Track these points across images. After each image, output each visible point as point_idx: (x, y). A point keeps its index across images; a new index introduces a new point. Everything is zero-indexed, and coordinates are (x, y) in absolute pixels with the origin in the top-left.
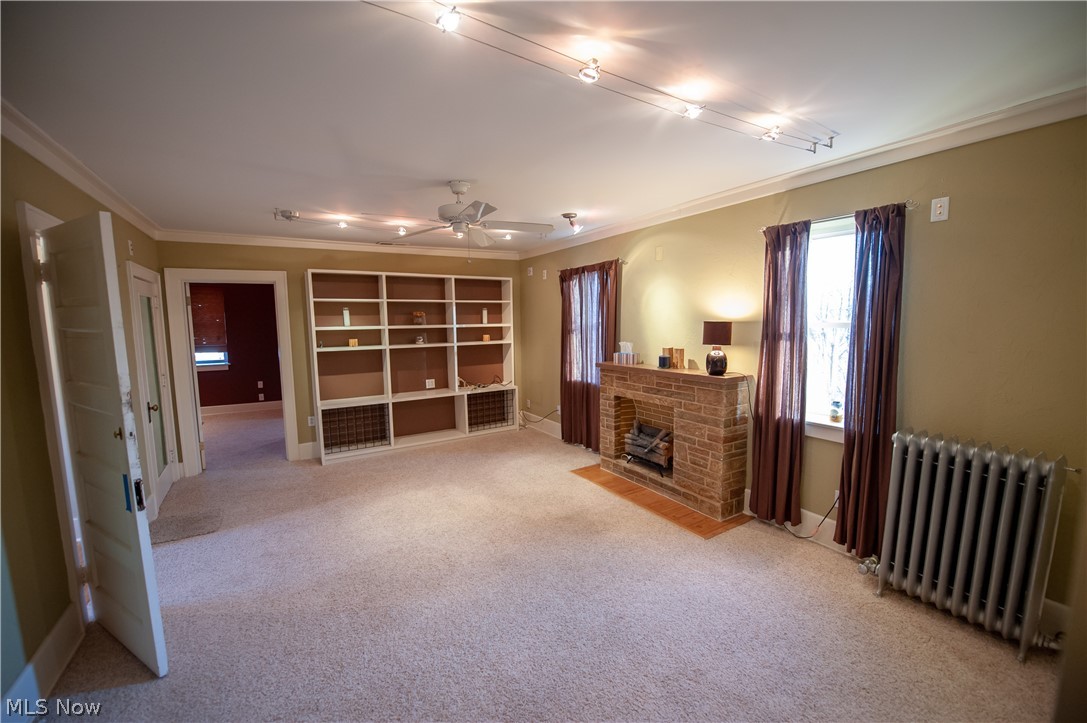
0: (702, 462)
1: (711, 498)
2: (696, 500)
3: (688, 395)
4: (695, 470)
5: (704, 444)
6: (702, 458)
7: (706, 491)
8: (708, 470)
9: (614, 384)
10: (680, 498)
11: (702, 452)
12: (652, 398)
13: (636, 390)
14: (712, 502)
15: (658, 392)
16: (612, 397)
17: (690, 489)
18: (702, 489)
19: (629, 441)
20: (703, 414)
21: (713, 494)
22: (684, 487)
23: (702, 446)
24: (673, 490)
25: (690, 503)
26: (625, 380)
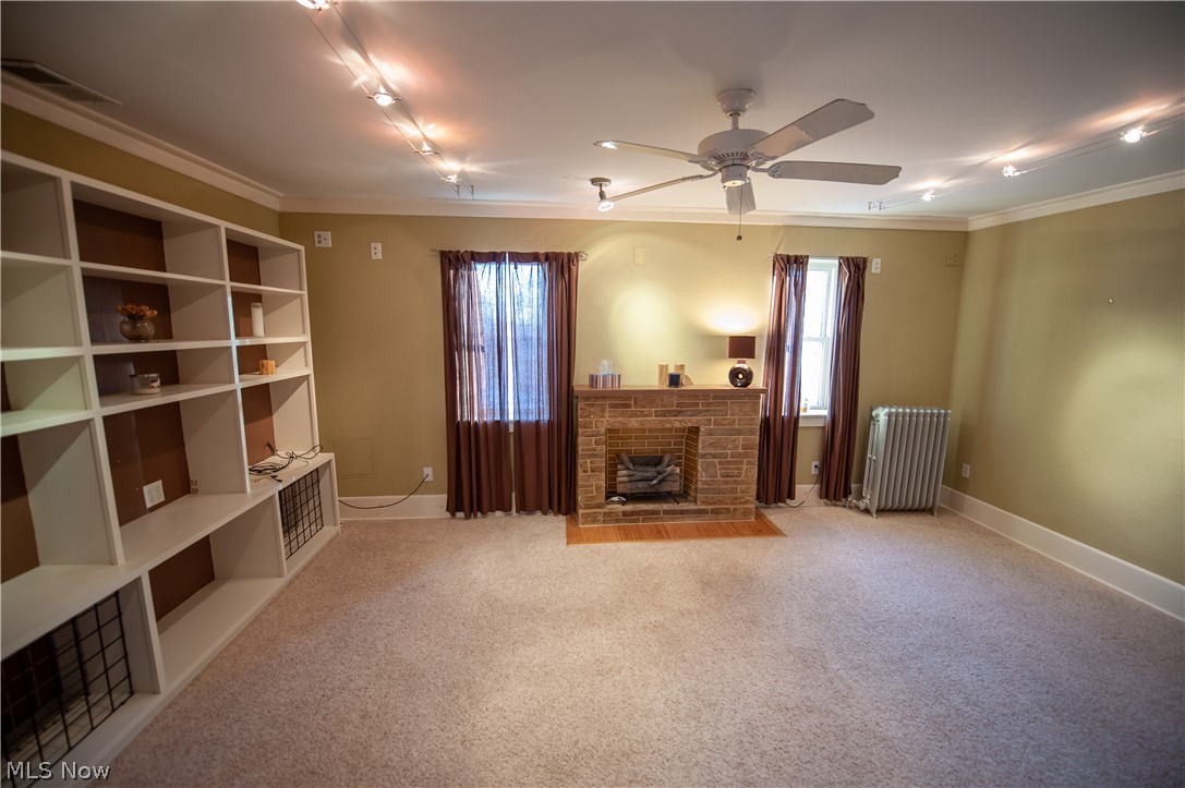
0: (736, 472)
1: (746, 502)
2: (728, 510)
3: (720, 411)
4: (727, 483)
5: (740, 455)
6: (736, 469)
7: (742, 497)
8: (742, 478)
9: (607, 414)
10: (707, 516)
11: (735, 463)
12: (668, 422)
13: (646, 416)
14: (746, 506)
15: (679, 413)
16: (603, 430)
17: (721, 502)
18: (736, 498)
19: (626, 479)
20: (737, 426)
21: (748, 498)
22: (714, 503)
23: (736, 457)
24: (699, 512)
25: (721, 516)
26: (628, 406)
